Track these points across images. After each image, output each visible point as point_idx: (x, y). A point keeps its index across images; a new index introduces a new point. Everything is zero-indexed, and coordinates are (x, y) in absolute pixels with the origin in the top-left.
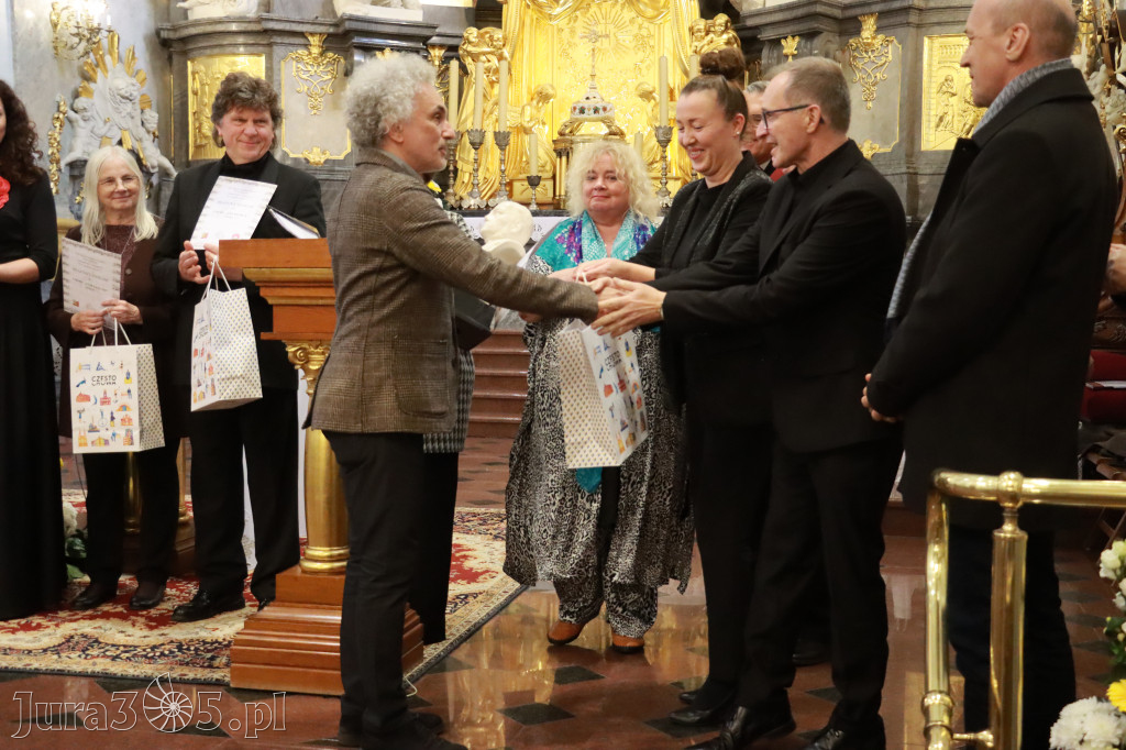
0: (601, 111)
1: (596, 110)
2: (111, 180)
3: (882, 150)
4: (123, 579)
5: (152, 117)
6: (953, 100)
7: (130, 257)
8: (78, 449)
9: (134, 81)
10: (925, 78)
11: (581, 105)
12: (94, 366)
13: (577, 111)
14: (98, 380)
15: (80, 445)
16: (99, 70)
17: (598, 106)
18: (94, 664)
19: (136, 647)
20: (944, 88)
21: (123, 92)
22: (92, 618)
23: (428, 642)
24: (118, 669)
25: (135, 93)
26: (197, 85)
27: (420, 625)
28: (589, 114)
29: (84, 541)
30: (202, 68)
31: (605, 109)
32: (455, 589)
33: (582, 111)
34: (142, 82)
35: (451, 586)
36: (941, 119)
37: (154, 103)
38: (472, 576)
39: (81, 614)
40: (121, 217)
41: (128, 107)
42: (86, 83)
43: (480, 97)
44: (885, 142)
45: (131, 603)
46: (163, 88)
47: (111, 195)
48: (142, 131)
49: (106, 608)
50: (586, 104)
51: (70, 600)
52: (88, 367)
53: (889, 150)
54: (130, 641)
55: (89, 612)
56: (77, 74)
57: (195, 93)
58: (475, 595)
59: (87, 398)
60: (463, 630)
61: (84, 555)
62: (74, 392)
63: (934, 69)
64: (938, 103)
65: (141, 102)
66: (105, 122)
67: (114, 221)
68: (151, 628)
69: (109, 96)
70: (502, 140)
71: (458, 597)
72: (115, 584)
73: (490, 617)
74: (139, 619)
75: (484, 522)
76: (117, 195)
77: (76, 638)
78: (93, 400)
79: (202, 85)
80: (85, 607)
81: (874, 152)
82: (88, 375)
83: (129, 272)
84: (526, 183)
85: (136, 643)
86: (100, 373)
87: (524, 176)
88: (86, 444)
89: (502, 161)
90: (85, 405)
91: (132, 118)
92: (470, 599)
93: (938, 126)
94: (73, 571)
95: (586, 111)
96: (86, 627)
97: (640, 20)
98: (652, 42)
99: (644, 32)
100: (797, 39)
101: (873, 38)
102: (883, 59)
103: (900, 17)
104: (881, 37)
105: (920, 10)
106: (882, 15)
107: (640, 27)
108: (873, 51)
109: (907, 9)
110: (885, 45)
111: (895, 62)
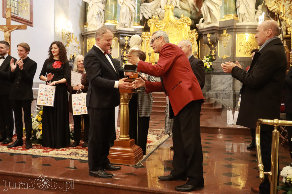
2: (80, 61)
3: (228, 57)
4: (81, 141)
5: (80, 50)
6: (242, 47)
7: (83, 77)
8: (74, 114)
9: (77, 43)
10: (236, 42)
12: (77, 97)
14: (78, 100)
15: (75, 113)
16: (70, 41)
18: (78, 158)
19: (85, 154)
20: (240, 44)
21: (74, 45)
22: (75, 149)
23: (144, 155)
24: (82, 158)
25: (77, 46)
26: (89, 44)
27: (142, 151)
29: (72, 134)
30: (90, 40)
32: (148, 144)
34: (78, 43)
35: (147, 144)
36: (240, 51)
37: (80, 48)
38: (150, 142)
39: (73, 148)
40: (81, 69)
41: (75, 48)
42: (68, 44)
43: (145, 46)
44: (228, 55)
45: (83, 146)
46: (82, 44)
47: (80, 64)
48: (78, 53)
49: (78, 147)
51: (71, 145)
52: (76, 98)
54: (84, 153)
55: (75, 148)
56: (66, 42)
57: (88, 45)
58: (151, 146)
59: (76, 104)
60: (150, 153)
61: (72, 136)
62: (73, 103)
63: (238, 41)
64: (239, 47)
65: (78, 47)
66: (71, 51)
67: (80, 69)
68: (87, 151)
69: (72, 46)
70: (150, 54)
71: (148, 146)
72: (79, 142)
73: (155, 150)
74: (84, 149)
75: (150, 131)
76: (81, 64)
77: (73, 152)
78: (77, 104)
79: (90, 44)
80: (74, 147)
81: (226, 57)
82: (76, 100)
83: (83, 79)
84: (155, 63)
85: (85, 153)
86: (78, 99)
87: (154, 62)
88: (76, 113)
89: (150, 59)
90: (76, 105)
91: (76, 50)
92: (150, 146)
93: (239, 52)
94: (71, 140)
96: (74, 150)
97: (178, 30)
98: (180, 35)
99: (179, 33)
100: (210, 34)
101: (226, 34)
102: (228, 38)
103: (232, 30)
104: (227, 34)
105: (235, 29)
106: (228, 29)
107: (178, 32)
108: (226, 37)
109: (233, 28)
110: (228, 36)
111: (230, 39)
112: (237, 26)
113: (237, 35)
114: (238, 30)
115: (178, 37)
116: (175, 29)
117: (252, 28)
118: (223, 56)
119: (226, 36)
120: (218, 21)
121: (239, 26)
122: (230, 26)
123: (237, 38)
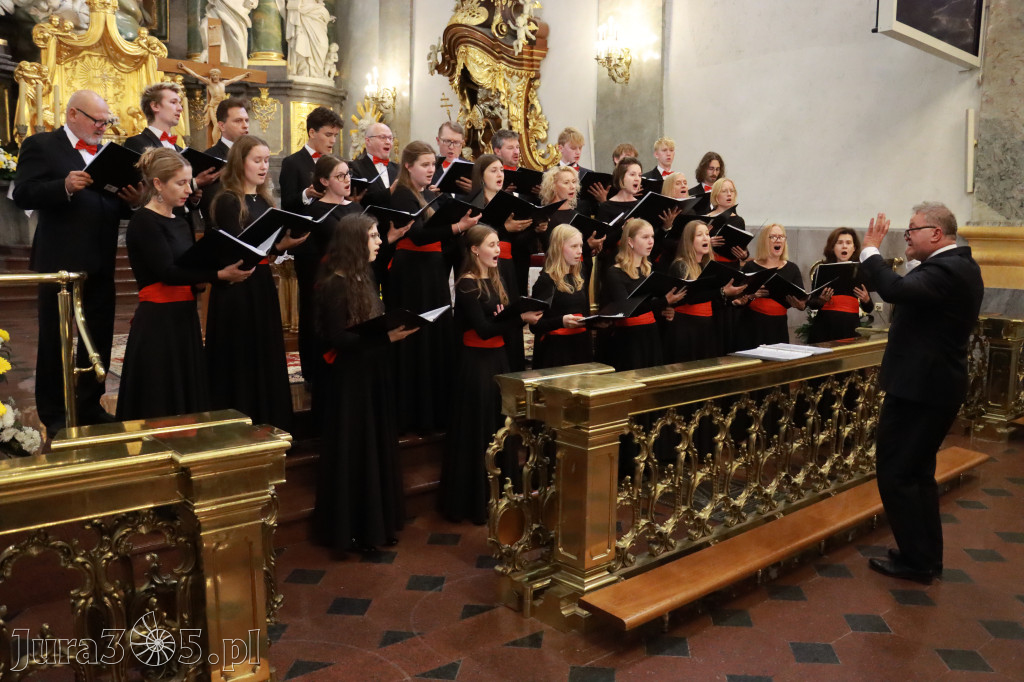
10: (292, 121)
20: (301, 127)
36: (300, 142)
53: (279, 153)
63: (296, 118)
64: (298, 133)
93: (298, 144)
97: (116, 70)
98: (123, 83)
99: (119, 77)
101: (267, 99)
102: (272, 110)
103: (282, 91)
104: (271, 99)
105: (291, 88)
106: (271, 89)
107: (116, 74)
109: (286, 88)
110: (273, 103)
111: (279, 112)
112: (296, 84)
113: (292, 103)
114: (295, 93)
115: (117, 90)
116: (108, 66)
117: (322, 93)
119: (267, 104)
120: (247, 63)
121: (300, 84)
122: (281, 82)
123: (294, 111)
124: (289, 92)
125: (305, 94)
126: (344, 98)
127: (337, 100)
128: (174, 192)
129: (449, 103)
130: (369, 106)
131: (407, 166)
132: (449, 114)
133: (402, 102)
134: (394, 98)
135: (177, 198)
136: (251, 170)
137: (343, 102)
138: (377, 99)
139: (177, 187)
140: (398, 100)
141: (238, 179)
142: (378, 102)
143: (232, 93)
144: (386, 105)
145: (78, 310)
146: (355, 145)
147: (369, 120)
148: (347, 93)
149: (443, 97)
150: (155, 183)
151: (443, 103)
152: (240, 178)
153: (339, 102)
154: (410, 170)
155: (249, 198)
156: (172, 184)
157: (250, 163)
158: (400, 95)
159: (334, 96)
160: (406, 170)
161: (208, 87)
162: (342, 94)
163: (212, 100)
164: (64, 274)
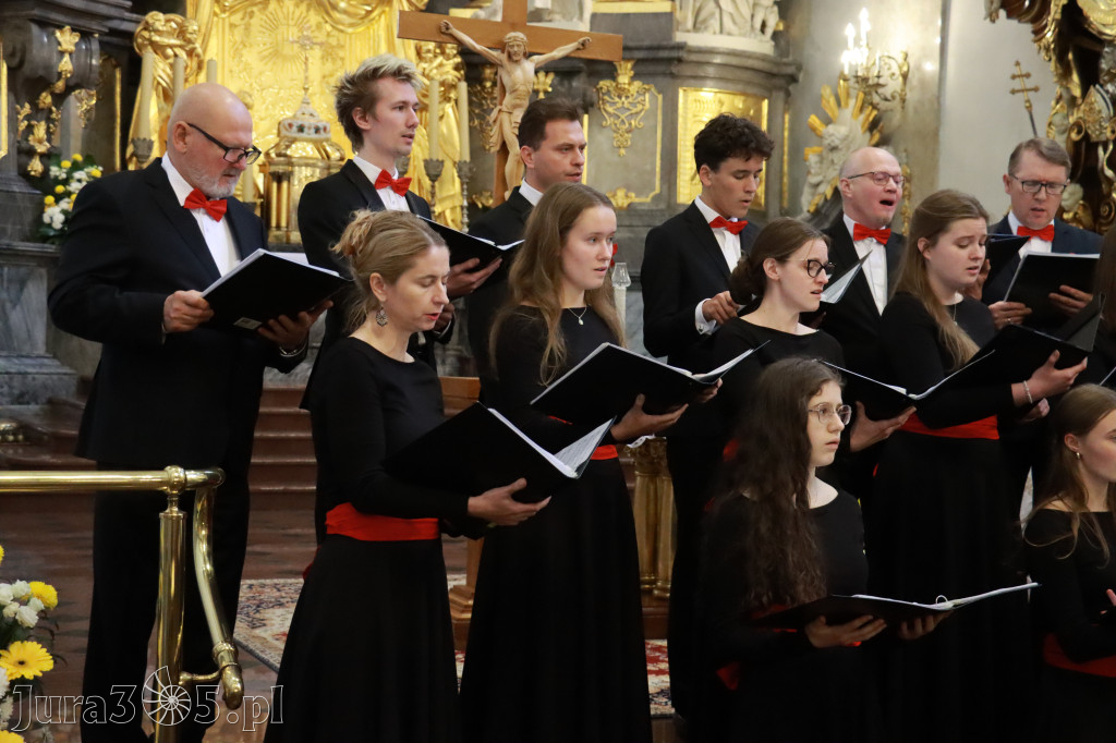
0: (322, 131)
1: (317, 130)
3: (637, 200)
10: (680, 131)
11: (300, 123)
13: (295, 129)
17: (320, 125)
28: (309, 134)
31: (325, 129)
33: (301, 129)
44: (642, 192)
50: (308, 121)
53: (648, 200)
63: (689, 126)
81: (628, 201)
93: (693, 180)
95: (306, 130)
100: (551, 76)
101: (629, 84)
102: (640, 107)
103: (661, 68)
104: (637, 84)
105: (681, 60)
106: (639, 63)
108: (627, 97)
109: (670, 60)
110: (641, 93)
111: (653, 111)
112: (690, 51)
113: (681, 92)
114: (687, 70)
118: (614, 195)
119: (630, 95)
120: (588, 9)
121: (700, 51)
123: (685, 108)
124: (674, 69)
125: (711, 71)
126: (793, 79)
127: (777, 82)
128: (410, 300)
129: (1029, 83)
130: (848, 95)
131: (921, 246)
132: (1029, 108)
133: (923, 83)
134: (905, 76)
135: (419, 314)
136: (578, 260)
137: (791, 88)
138: (865, 80)
139: (416, 290)
140: (914, 80)
141: (548, 281)
142: (868, 86)
143: (558, 73)
144: (887, 92)
145: (201, 549)
146: (813, 180)
147: (848, 124)
148: (799, 68)
149: (1017, 72)
150: (373, 284)
151: (1017, 84)
152: (552, 276)
153: (780, 88)
154: (927, 255)
155: (568, 316)
156: (408, 285)
157: (578, 245)
158: (919, 68)
159: (770, 75)
160: (919, 253)
161: (501, 72)
162: (790, 70)
163: (508, 99)
164: (176, 473)
